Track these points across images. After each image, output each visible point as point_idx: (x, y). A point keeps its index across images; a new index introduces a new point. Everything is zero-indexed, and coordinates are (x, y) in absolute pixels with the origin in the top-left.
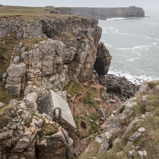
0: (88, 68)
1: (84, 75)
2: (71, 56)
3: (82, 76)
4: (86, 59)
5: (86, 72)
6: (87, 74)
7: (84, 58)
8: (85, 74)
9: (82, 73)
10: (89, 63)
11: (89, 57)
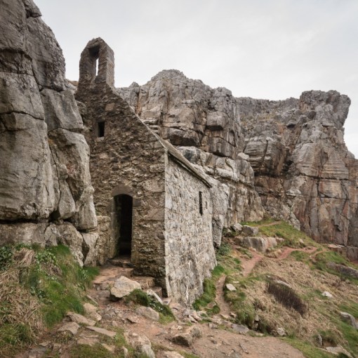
0: (334, 195)
1: (322, 218)
2: (266, 151)
3: (313, 219)
4: (321, 167)
5: (328, 209)
6: (334, 213)
7: (308, 159)
8: (324, 214)
9: (313, 211)
10: (335, 179)
11: (331, 161)
